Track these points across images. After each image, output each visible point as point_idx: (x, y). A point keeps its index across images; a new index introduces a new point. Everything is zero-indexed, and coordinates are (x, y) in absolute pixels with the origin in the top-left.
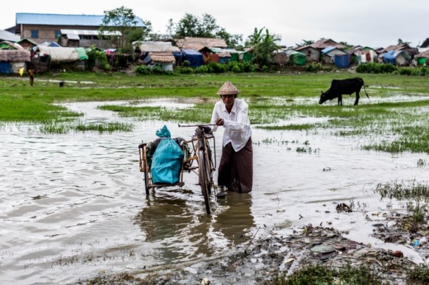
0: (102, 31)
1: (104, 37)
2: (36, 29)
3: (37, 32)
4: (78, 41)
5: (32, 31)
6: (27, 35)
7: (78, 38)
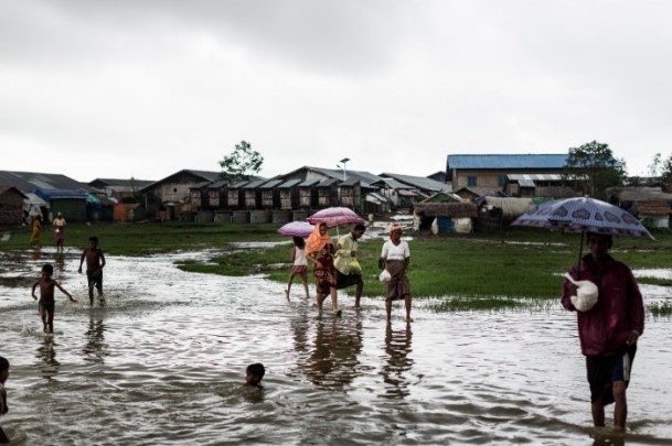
0: (566, 174)
1: (568, 183)
2: (473, 174)
3: (475, 179)
4: (532, 188)
5: (469, 178)
6: (462, 182)
7: (533, 185)
